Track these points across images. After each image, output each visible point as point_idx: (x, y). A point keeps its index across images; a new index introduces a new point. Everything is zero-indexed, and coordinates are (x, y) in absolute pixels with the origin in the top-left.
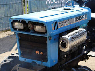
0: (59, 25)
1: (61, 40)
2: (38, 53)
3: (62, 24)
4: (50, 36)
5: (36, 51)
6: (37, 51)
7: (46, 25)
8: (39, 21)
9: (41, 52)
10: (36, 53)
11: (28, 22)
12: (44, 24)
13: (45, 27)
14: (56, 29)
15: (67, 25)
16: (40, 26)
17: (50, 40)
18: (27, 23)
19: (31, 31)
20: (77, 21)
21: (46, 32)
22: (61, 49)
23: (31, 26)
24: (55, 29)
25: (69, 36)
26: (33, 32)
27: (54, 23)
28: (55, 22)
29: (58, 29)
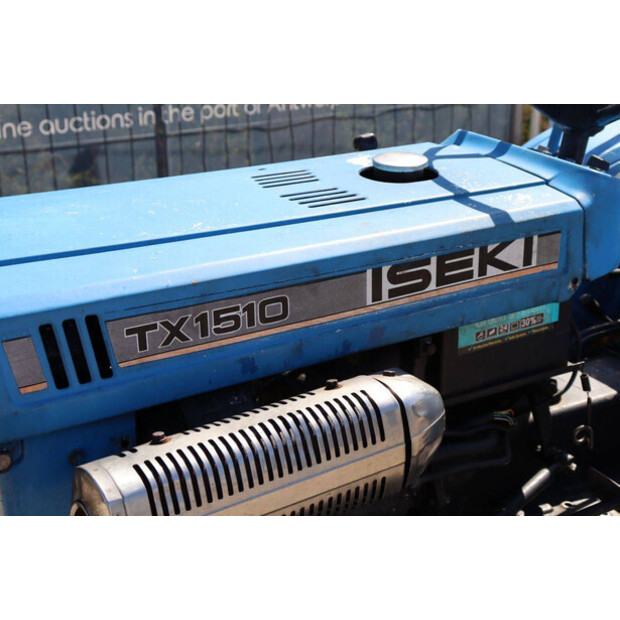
0: (118, 339)
3: (174, 329)
14: (85, 380)
27: (46, 328)
28: (69, 323)
29: (106, 375)
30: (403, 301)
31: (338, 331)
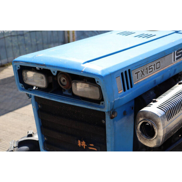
0: (134, 76)
1: (141, 119)
2: (84, 145)
3: (142, 72)
4: (112, 110)
5: (79, 141)
6: (81, 141)
7: (101, 83)
8: (84, 72)
9: (92, 145)
10: (79, 144)
11: (56, 72)
12: (96, 80)
13: (99, 87)
14: (128, 89)
15: (156, 72)
16: (85, 82)
17: (112, 118)
18: (55, 74)
19: (66, 93)
20: (177, 59)
21: (102, 100)
22: (139, 140)
23: (64, 81)
24: (124, 90)
25: (160, 108)
26: (70, 94)
27: (122, 74)
28: (126, 72)
29: (132, 87)
30: (179, 61)
31: (169, 70)
